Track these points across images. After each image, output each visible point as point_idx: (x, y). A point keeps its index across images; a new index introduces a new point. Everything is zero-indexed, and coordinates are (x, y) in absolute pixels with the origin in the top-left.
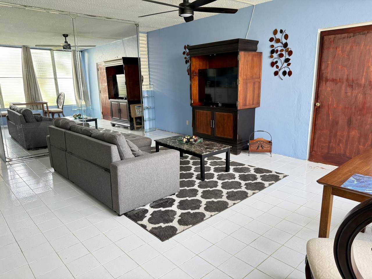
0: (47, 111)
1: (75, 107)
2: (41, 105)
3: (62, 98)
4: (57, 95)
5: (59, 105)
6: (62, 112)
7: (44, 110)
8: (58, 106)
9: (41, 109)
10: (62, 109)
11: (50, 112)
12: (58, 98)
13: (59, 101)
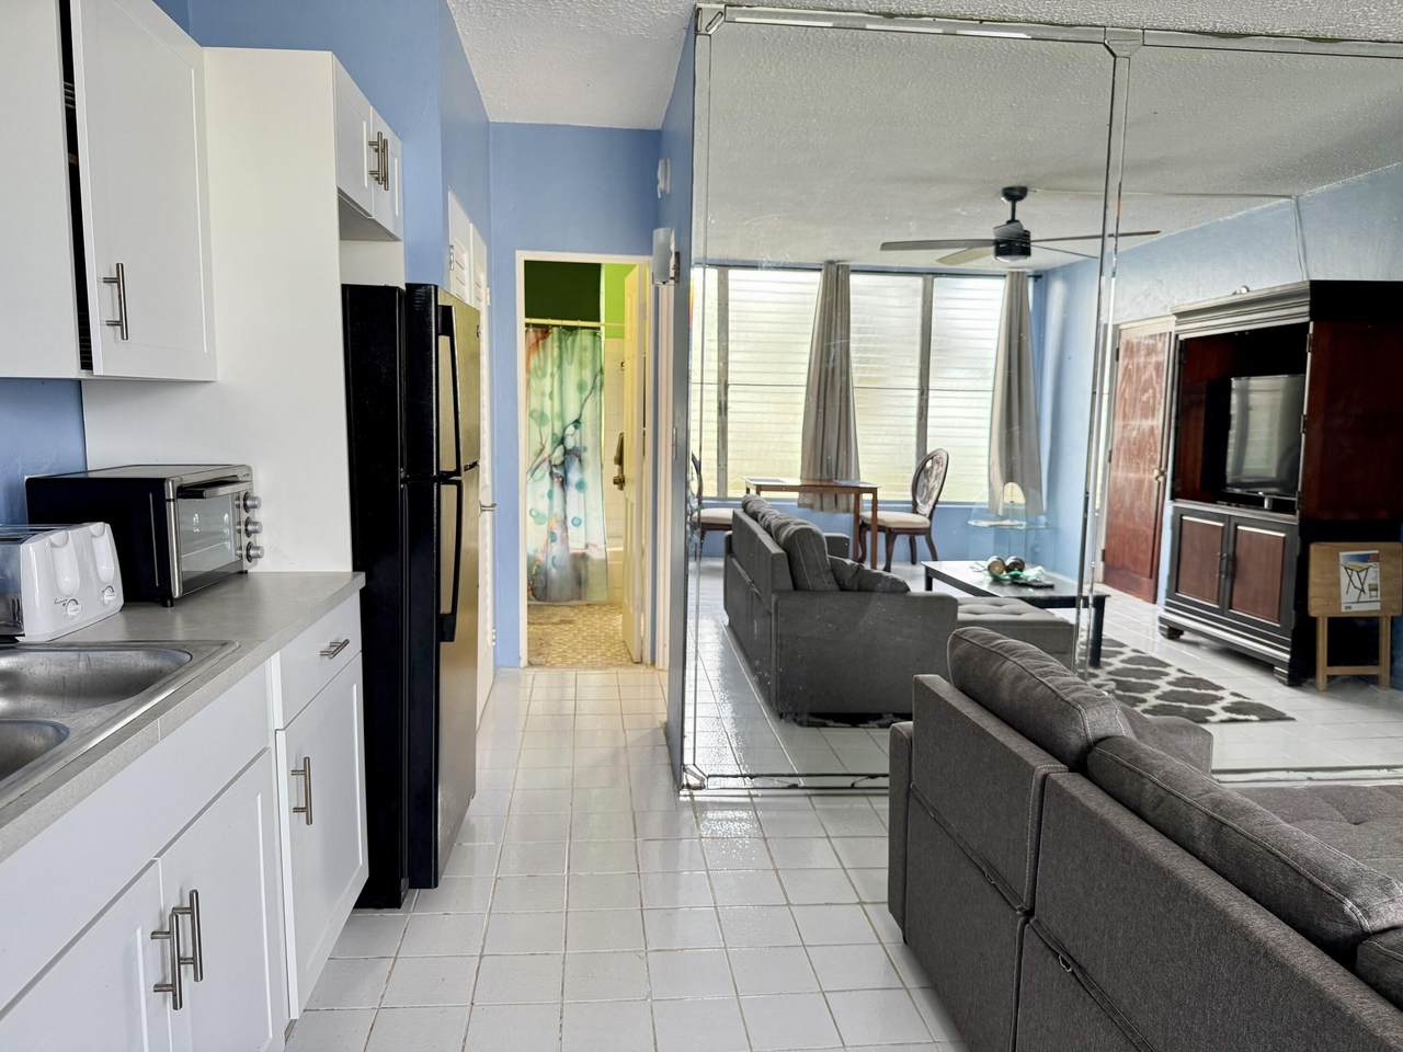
0: (869, 522)
1: (982, 513)
2: (853, 496)
3: (934, 473)
4: (918, 458)
5: (918, 501)
6: (927, 532)
7: (857, 517)
8: (915, 504)
9: (848, 511)
10: (930, 518)
11: (882, 529)
12: (922, 471)
13: (920, 484)
